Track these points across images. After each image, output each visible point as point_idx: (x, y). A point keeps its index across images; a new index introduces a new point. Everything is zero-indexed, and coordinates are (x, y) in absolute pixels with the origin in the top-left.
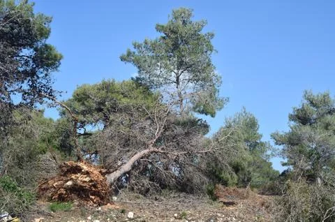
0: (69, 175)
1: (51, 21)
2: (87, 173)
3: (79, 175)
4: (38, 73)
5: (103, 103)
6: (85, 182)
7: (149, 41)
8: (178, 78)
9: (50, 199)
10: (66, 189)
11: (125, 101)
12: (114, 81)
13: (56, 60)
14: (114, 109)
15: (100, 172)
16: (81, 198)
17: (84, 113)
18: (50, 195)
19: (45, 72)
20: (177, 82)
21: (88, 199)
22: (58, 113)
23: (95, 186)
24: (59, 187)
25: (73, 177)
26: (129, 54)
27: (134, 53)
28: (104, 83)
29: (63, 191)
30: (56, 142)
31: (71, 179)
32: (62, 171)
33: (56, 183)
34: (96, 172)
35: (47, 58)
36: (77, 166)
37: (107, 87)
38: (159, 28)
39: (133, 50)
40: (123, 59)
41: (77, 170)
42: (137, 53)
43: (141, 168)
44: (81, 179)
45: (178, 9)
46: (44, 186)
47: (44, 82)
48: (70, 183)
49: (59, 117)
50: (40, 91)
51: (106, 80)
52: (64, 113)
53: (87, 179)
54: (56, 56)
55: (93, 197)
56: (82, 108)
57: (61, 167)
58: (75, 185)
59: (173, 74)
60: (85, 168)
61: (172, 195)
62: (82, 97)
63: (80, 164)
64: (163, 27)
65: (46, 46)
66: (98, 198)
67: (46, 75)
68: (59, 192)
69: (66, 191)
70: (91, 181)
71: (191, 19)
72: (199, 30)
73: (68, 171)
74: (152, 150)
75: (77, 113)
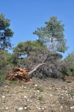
1: (10, 21)
2: (22, 71)
4: (6, 38)
5: (27, 48)
7: (42, 27)
9: (10, 80)
11: (34, 47)
12: (31, 41)
13: (12, 34)
14: (31, 50)
15: (26, 71)
16: (20, 79)
18: (10, 78)
19: (8, 38)
20: (52, 41)
21: (22, 80)
22: (12, 51)
23: (24, 76)
24: (13, 76)
26: (36, 32)
29: (14, 77)
30: (12, 61)
32: (14, 71)
35: (9, 33)
37: (28, 43)
39: (37, 30)
40: (34, 33)
41: (18, 70)
43: (40, 70)
44: (20, 73)
46: (8, 76)
47: (8, 41)
48: (16, 75)
49: (13, 53)
50: (6, 44)
52: (14, 51)
53: (22, 73)
55: (24, 79)
56: (20, 50)
57: (13, 69)
58: (18, 75)
59: (50, 38)
60: (21, 70)
61: (50, 79)
62: (20, 46)
63: (19, 68)
65: (8, 29)
67: (9, 39)
70: (23, 74)
71: (57, 20)
72: (59, 24)
73: (16, 71)
74: (43, 64)
75: (19, 51)
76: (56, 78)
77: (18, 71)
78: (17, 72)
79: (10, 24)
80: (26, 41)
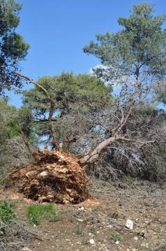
0: (43, 165)
1: (20, 9)
2: (65, 164)
3: (54, 165)
4: (6, 62)
5: (61, 93)
6: (62, 173)
7: (110, 34)
8: (138, 70)
9: (22, 191)
10: (40, 180)
11: (82, 92)
12: (72, 73)
13: (23, 50)
14: (72, 99)
15: (79, 162)
16: (57, 190)
17: (44, 102)
18: (22, 185)
19: (13, 60)
20: (137, 73)
21: (64, 192)
22: (21, 101)
23: (72, 178)
24: (35, 177)
25: (48, 166)
26: (92, 46)
27: (97, 44)
28: (63, 75)
29: (36, 182)
31: (46, 169)
32: (36, 159)
33: (29, 173)
34: (74, 163)
35: (16, 47)
36: (53, 155)
37: (66, 79)
38: (122, 22)
39: (96, 42)
40: (86, 51)
41: (52, 159)
42: (100, 45)
43: (109, 156)
44: (57, 169)
45: (139, 4)
46: (14, 175)
47: (12, 69)
48: (44, 174)
49: (22, 105)
50: (8, 78)
51: (65, 73)
52: (27, 101)
53: (64, 170)
54: (23, 46)
55: (70, 190)
56: (43, 97)
57: (34, 155)
58: (50, 176)
59: (134, 66)
60: (62, 157)
61: (135, 183)
62: (44, 86)
63: (57, 153)
64: (125, 20)
65: (15, 34)
66: (76, 192)
67: (14, 63)
68: (32, 183)
69: (40, 182)
70: (69, 173)
71: (152, 14)
72: (161, 24)
73: (42, 160)
74: (118, 137)
75: (39, 101)
76: (155, 180)
77: (51, 162)
78: (48, 167)
79: (19, 21)
80: (59, 74)
